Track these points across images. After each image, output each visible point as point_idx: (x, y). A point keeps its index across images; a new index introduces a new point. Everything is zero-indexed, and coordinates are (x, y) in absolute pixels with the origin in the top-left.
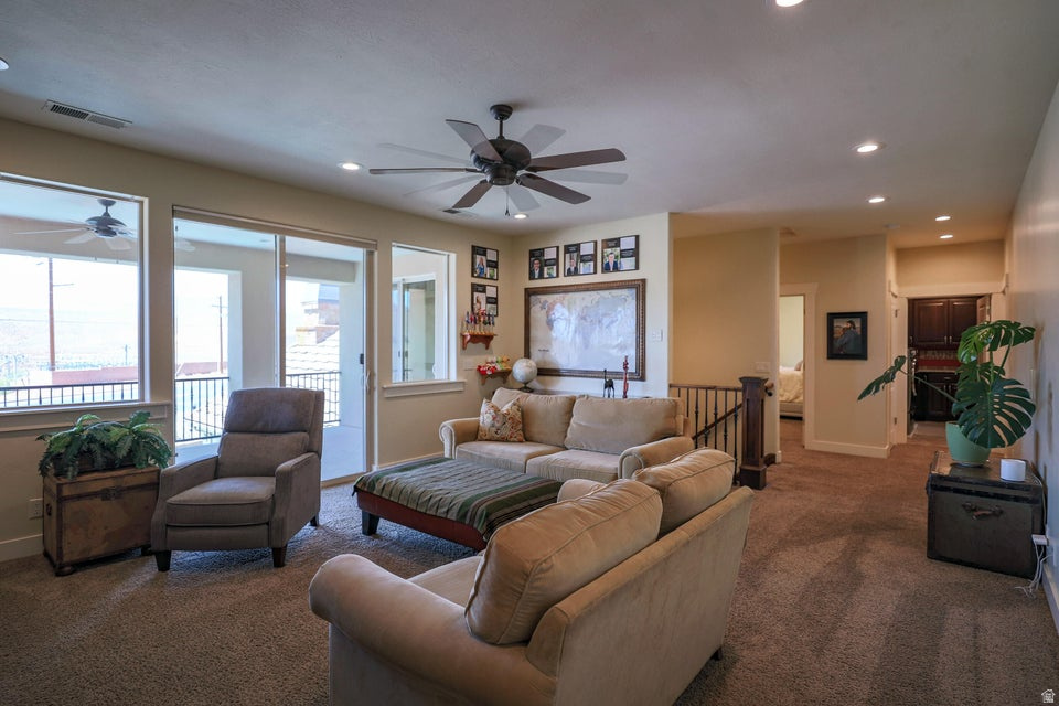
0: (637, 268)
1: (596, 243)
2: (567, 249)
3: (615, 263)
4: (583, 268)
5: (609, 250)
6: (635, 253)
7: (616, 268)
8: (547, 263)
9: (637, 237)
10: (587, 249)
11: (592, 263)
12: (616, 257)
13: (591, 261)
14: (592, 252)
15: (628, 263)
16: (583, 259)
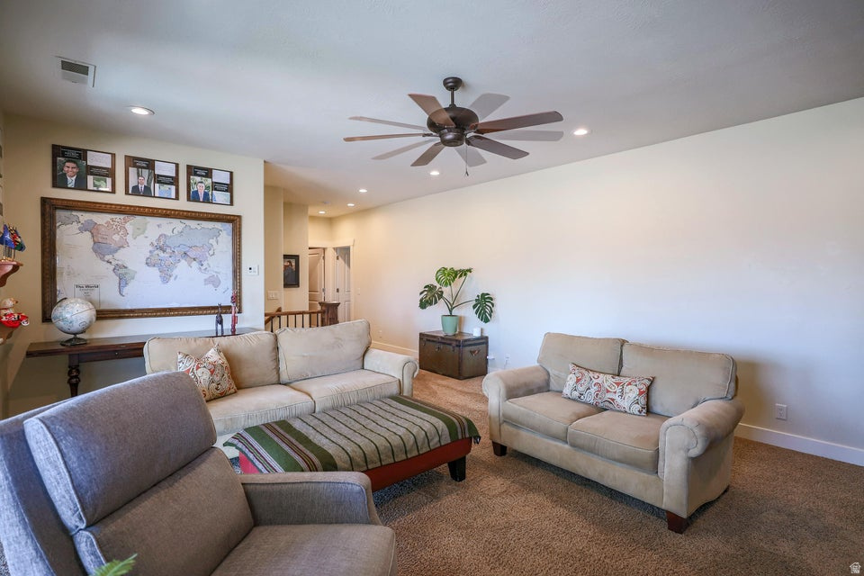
0: (232, 204)
1: (177, 165)
2: (132, 161)
3: (206, 195)
4: (158, 189)
5: (198, 179)
6: (229, 188)
7: (207, 200)
8: (91, 170)
9: (231, 173)
10: (164, 169)
11: (173, 188)
12: (207, 188)
13: (171, 184)
14: (174, 175)
15: (221, 197)
16: (160, 180)
